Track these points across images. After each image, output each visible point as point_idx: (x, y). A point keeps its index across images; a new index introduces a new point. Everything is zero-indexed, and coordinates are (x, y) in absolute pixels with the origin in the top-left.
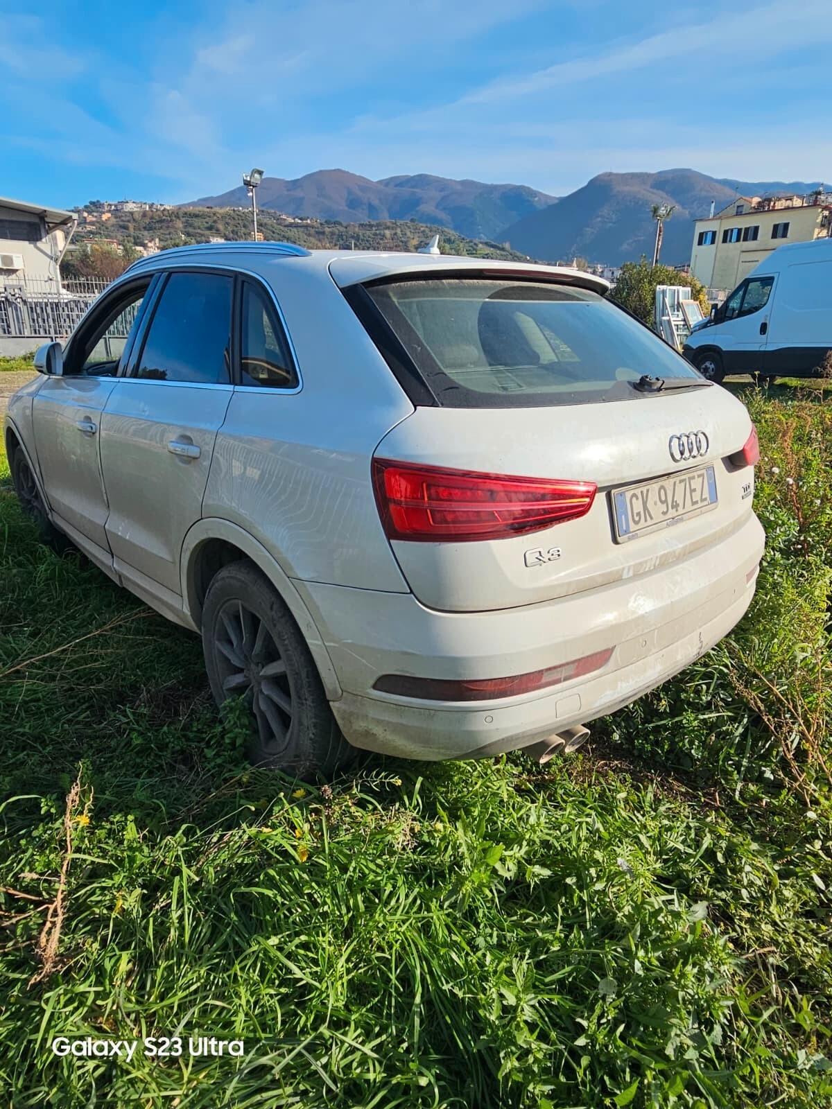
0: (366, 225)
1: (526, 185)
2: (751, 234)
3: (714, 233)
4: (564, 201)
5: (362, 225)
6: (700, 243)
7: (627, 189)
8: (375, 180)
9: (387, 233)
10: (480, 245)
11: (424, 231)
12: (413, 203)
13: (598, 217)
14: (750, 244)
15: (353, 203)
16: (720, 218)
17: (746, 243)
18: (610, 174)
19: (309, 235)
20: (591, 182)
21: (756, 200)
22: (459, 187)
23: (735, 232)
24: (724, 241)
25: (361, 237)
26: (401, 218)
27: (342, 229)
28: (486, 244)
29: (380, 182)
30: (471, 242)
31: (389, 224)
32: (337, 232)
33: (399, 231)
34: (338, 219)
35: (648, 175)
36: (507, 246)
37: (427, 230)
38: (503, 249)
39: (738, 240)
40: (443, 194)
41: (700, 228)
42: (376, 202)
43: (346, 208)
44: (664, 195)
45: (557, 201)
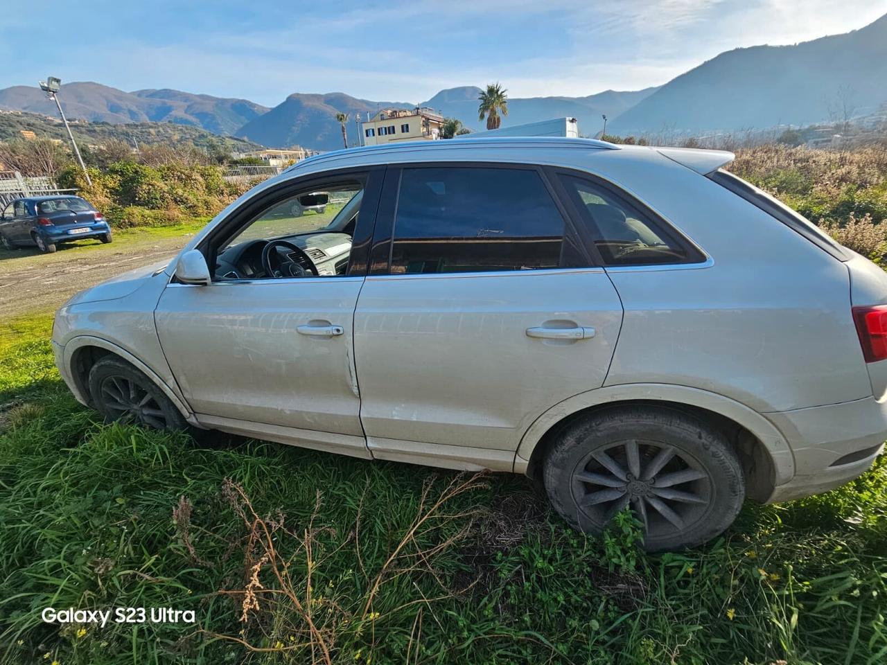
0: (131, 125)
1: (247, 99)
2: (391, 130)
3: (373, 130)
4: (273, 110)
5: (128, 125)
6: (367, 136)
7: (310, 103)
8: (128, 92)
9: (152, 131)
10: (227, 139)
11: (181, 130)
12: (165, 110)
13: (298, 120)
14: (392, 136)
15: (114, 109)
16: (374, 122)
17: (390, 135)
18: (298, 94)
19: (81, 133)
20: (289, 99)
21: (389, 112)
22: (199, 100)
23: (383, 129)
24: (379, 134)
25: (130, 134)
26: (160, 120)
27: (111, 128)
28: (231, 137)
29: (133, 93)
30: (220, 136)
31: (150, 124)
32: (107, 130)
33: (161, 129)
34: (104, 120)
35: (320, 96)
36: (245, 139)
37: (184, 129)
38: (244, 141)
39: (386, 134)
40: (189, 103)
41: (365, 127)
42: (134, 108)
43: (109, 112)
44: (332, 107)
45: (269, 110)
